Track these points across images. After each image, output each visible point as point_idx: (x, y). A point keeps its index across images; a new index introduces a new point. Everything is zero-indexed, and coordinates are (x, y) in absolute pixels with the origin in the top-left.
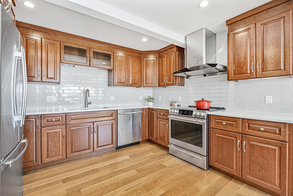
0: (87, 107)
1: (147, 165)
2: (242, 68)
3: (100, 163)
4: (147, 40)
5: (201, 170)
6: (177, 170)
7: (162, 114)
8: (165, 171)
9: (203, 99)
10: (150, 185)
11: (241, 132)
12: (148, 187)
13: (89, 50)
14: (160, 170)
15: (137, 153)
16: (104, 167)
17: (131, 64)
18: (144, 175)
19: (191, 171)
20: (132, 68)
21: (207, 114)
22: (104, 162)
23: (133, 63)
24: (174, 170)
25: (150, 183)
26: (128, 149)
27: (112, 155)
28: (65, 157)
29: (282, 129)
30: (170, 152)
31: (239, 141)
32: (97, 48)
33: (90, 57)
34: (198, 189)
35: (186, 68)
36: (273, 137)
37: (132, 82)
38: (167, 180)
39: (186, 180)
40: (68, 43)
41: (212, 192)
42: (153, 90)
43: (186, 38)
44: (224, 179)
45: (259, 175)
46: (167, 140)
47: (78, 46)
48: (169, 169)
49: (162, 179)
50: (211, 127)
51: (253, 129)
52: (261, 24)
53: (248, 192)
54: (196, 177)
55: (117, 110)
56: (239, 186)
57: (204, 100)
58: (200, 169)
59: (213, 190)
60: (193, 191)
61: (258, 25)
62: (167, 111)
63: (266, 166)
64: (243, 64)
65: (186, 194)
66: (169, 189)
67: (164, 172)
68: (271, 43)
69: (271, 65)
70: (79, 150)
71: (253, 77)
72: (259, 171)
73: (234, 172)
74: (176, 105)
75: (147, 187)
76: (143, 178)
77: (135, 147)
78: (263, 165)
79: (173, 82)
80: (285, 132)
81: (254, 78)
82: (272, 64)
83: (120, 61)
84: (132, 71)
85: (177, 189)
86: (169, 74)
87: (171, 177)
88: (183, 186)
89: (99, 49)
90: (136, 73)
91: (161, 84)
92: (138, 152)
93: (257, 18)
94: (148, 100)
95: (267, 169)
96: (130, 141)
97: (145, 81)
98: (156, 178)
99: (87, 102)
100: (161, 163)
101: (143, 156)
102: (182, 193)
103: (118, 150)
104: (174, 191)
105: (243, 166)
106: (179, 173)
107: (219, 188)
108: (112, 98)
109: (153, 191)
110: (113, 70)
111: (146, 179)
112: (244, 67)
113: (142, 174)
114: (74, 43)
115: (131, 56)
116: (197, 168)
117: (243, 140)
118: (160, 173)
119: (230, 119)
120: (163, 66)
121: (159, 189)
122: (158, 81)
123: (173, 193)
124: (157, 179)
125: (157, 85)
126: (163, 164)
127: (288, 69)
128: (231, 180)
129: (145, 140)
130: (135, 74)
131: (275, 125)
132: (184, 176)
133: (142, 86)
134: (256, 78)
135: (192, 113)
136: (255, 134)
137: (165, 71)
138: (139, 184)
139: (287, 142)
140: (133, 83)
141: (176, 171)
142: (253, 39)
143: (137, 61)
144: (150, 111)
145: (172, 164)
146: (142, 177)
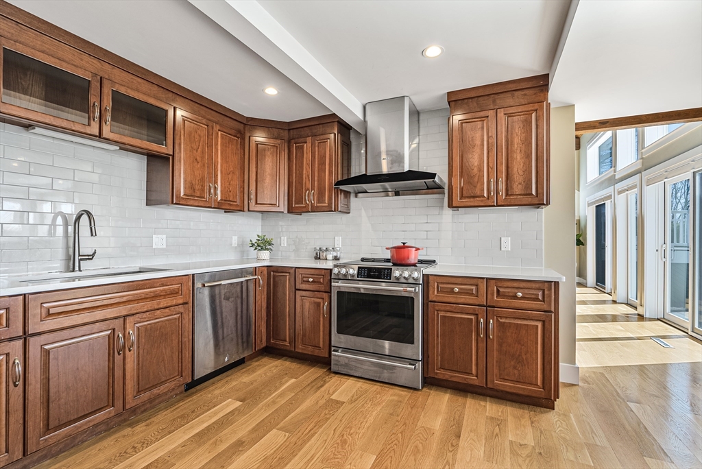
0: (80, 270)
1: (298, 410)
2: (475, 187)
3: (157, 440)
4: (278, 92)
5: (412, 391)
6: (370, 404)
7: (311, 280)
8: (347, 413)
9: (404, 243)
10: (336, 453)
11: (485, 304)
12: (335, 458)
13: (99, 85)
14: (336, 414)
15: (252, 387)
16: (180, 448)
17: (219, 148)
18: (306, 434)
19: (395, 398)
20: (222, 159)
21: (423, 275)
22: (170, 433)
23: (226, 146)
24: (363, 405)
25: (334, 449)
26: (222, 382)
27: (182, 408)
28: (18, 454)
29: (546, 292)
30: (334, 368)
31: (482, 320)
32: (124, 83)
33: (103, 109)
34: (430, 429)
35: (365, 175)
36: (534, 307)
37: (221, 197)
38: (363, 431)
39: (399, 418)
40: (20, 43)
41: (454, 427)
42: (262, 219)
43: (364, 108)
44: (455, 398)
45: (515, 374)
46: (323, 342)
47: (57, 61)
48: (353, 405)
49: (352, 431)
50: (430, 299)
51: (504, 296)
52: (505, 114)
53: (500, 410)
54: (412, 408)
55: (193, 275)
56: (482, 403)
57: (406, 245)
58: (409, 390)
59: (452, 424)
60: (423, 436)
61: (501, 113)
62: (324, 271)
63: (524, 357)
64: (476, 179)
65: (416, 447)
66: (380, 447)
67: (347, 415)
68: (519, 148)
69: (519, 186)
70: (76, 417)
71: (493, 204)
72: (515, 368)
73: (473, 379)
74: (330, 257)
75: (332, 461)
76: (310, 442)
77: (239, 374)
78: (519, 355)
79: (330, 203)
80: (550, 296)
81: (494, 206)
82: (520, 184)
83: (193, 135)
84: (221, 166)
85: (394, 443)
86: (319, 184)
87: (368, 423)
88: (401, 433)
89: (132, 89)
90: (233, 173)
91: (297, 206)
92: (255, 384)
93: (498, 102)
94: (258, 246)
95: (525, 362)
96: (226, 359)
97: (253, 196)
98: (338, 433)
99: (79, 255)
100: (326, 397)
101: (275, 391)
102: (409, 447)
103: (193, 390)
104: (391, 449)
105: (488, 364)
106: (379, 409)
107: (459, 416)
108: (159, 241)
109: (350, 464)
110: (171, 157)
111: (319, 443)
112: (479, 185)
113: (300, 434)
114: (45, 49)
115: (220, 125)
116: (403, 391)
117: (488, 317)
118: (341, 421)
119: (466, 281)
120: (302, 163)
121: (362, 455)
122: (286, 198)
123: (392, 454)
124: (343, 436)
125: (283, 207)
126: (333, 397)
127: (541, 195)
128: (466, 397)
129: (258, 350)
130: (230, 177)
131: (537, 285)
132: (391, 412)
133: (246, 208)
134: (498, 206)
135: (391, 273)
136: (507, 305)
137: (308, 176)
138: (310, 460)
139: (551, 312)
140: (225, 200)
141: (369, 406)
142: (492, 136)
143: (235, 142)
144: (274, 274)
145: (351, 395)
146: (305, 442)
